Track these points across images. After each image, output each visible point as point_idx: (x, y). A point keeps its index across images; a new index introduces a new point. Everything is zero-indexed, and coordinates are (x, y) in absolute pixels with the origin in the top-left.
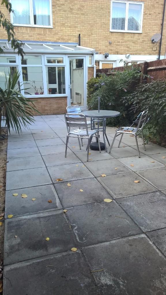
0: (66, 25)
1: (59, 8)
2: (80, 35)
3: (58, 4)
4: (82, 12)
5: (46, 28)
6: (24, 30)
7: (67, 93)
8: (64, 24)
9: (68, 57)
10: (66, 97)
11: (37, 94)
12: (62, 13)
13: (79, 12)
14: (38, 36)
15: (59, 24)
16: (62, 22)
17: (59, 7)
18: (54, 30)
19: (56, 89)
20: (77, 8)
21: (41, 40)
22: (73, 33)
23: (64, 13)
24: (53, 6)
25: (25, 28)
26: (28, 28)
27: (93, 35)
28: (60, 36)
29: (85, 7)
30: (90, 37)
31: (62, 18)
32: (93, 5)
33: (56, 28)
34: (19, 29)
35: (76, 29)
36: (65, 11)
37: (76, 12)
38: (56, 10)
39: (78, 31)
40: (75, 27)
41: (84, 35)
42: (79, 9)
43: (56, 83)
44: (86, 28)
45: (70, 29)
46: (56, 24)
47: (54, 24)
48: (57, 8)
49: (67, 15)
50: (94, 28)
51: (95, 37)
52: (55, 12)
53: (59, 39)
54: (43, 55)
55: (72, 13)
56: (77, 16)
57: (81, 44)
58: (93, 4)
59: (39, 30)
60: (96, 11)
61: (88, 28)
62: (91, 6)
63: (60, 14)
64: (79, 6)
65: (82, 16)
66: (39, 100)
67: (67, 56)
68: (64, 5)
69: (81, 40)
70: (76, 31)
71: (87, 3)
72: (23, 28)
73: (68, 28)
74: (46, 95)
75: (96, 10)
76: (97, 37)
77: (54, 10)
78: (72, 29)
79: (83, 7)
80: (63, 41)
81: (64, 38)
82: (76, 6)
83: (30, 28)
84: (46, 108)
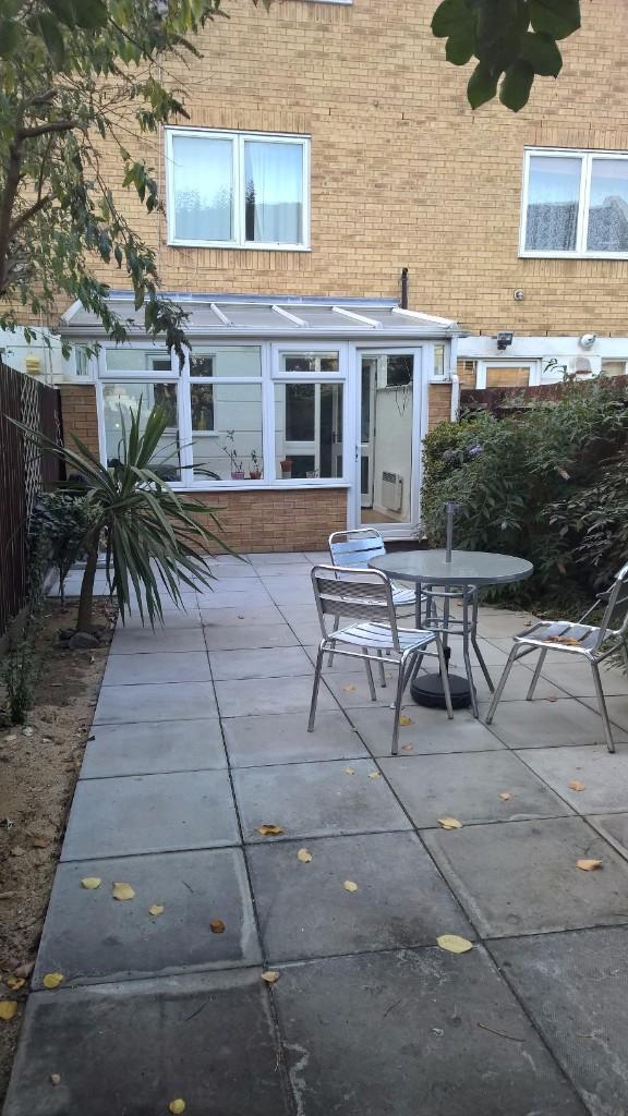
0: (358, 238)
1: (335, 185)
2: (405, 271)
3: (333, 172)
4: (416, 196)
5: (288, 252)
6: (211, 260)
7: (350, 476)
8: (351, 236)
9: (358, 349)
10: (343, 491)
11: (237, 476)
12: (348, 199)
13: (403, 195)
14: (257, 279)
15: (334, 238)
16: (343, 231)
17: (335, 180)
18: (314, 256)
19: (312, 457)
20: (398, 182)
21: (268, 292)
22: (381, 264)
23: (352, 199)
24: (314, 177)
25: (213, 252)
26: (225, 253)
27: (455, 272)
28: (336, 276)
29: (429, 176)
30: (444, 278)
31: (343, 218)
32: (457, 171)
33: (322, 249)
34: (194, 256)
35: (394, 252)
36: (355, 194)
37: (396, 195)
38: (325, 191)
39: (401, 258)
40: (391, 245)
41: (422, 272)
42: (408, 185)
43: (311, 437)
44: (431, 247)
45: (371, 251)
46: (323, 237)
47: (315, 237)
48: (330, 185)
49: (362, 207)
50: (459, 248)
51: (462, 279)
52: (322, 198)
53: (329, 288)
54: (268, 343)
55: (380, 200)
56: (397, 208)
57: (409, 301)
58: (457, 165)
59: (261, 259)
60: (467, 190)
61: (437, 247)
62: (451, 172)
63: (338, 205)
64: (407, 175)
65: (416, 208)
66: (246, 499)
67: (353, 346)
68: (351, 173)
69: (410, 289)
70: (392, 258)
71: (434, 164)
72: (207, 252)
73: (365, 251)
74: (272, 479)
75: (468, 184)
76: (469, 279)
77: (319, 191)
78: (376, 251)
79: (422, 175)
80: (343, 294)
81: (351, 282)
82: (396, 175)
83: (231, 253)
84: (269, 528)
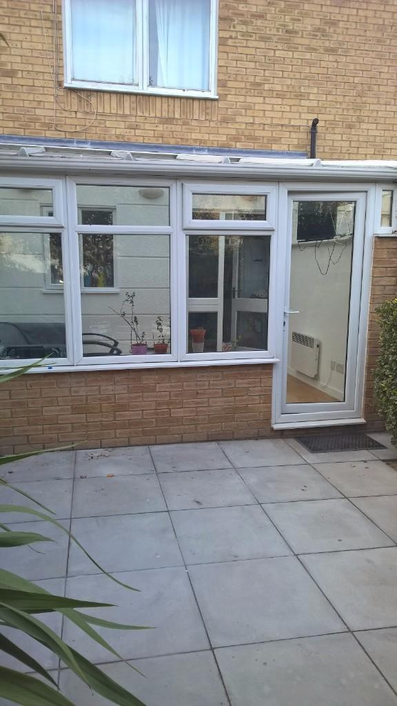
0: (267, 87)
1: (244, 28)
2: (316, 122)
3: (242, 15)
4: (327, 44)
5: (193, 99)
6: (111, 106)
8: (259, 84)
9: (290, 193)
10: (269, 366)
12: (255, 44)
13: (315, 43)
14: (161, 128)
15: (243, 86)
16: (251, 79)
17: (244, 23)
18: (221, 104)
19: (215, 314)
20: (309, 28)
21: (172, 142)
22: (289, 115)
23: (262, 45)
24: (222, 19)
25: (114, 97)
26: (127, 98)
27: (364, 126)
28: (243, 126)
29: (341, 24)
30: (353, 131)
31: (252, 65)
32: (369, 21)
33: (229, 98)
34: (93, 100)
35: (303, 103)
36: (264, 39)
37: (306, 42)
38: (234, 35)
39: (311, 110)
40: (300, 96)
41: (333, 124)
42: (319, 32)
43: (214, 294)
44: (340, 99)
45: (279, 101)
46: (230, 84)
47: (221, 84)
48: (239, 28)
49: (272, 53)
50: (369, 100)
51: (371, 133)
52: (230, 42)
53: (236, 139)
54: (179, 184)
55: (293, 48)
56: (308, 56)
57: (318, 150)
58: (370, 14)
59: (165, 106)
60: (379, 41)
61: (347, 99)
62: (363, 20)
63: (247, 51)
64: (317, 22)
65: (326, 57)
66: (148, 380)
67: (284, 188)
68: (261, 16)
69: (318, 142)
70: (300, 109)
71: (346, 11)
72: (107, 96)
73: (274, 101)
74: (180, 356)
75: (379, 35)
76: (377, 133)
77: (226, 34)
78: (285, 101)
79: (334, 23)
80: (251, 145)
81: (258, 133)
82: (308, 21)
83: (133, 98)
